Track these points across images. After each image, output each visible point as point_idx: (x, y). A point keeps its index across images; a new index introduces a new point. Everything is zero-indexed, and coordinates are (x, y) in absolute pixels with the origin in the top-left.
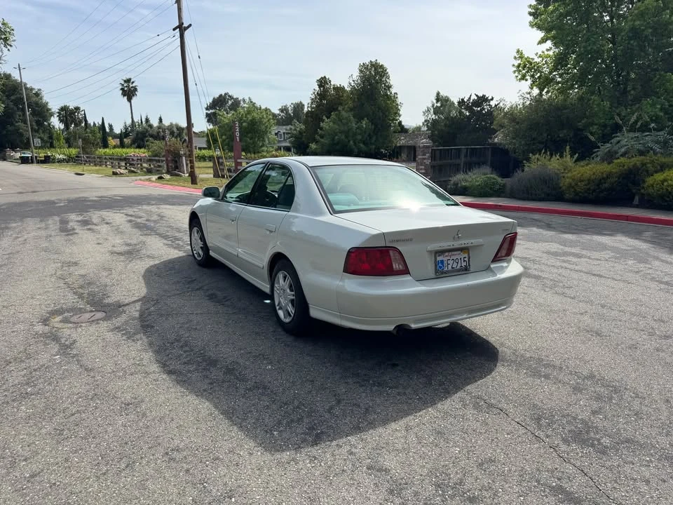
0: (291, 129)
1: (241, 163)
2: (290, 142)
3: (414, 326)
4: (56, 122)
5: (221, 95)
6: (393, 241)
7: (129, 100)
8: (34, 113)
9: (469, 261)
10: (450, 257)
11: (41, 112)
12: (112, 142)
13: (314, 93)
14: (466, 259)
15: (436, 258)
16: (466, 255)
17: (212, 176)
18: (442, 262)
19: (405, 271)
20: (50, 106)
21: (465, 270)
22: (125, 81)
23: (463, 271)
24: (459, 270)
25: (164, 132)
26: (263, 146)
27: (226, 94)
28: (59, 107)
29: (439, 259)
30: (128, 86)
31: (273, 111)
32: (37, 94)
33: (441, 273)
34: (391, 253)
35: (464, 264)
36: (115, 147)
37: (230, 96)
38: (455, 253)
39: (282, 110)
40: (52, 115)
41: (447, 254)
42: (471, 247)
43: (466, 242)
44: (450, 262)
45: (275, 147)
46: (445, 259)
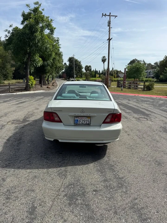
0: (154, 70)
1: (125, 82)
2: (153, 75)
3: (60, 141)
4: (84, 70)
5: (133, 60)
6: (54, 110)
7: (104, 63)
8: (78, 68)
9: (90, 121)
10: (82, 119)
11: (80, 67)
12: (97, 76)
13: (165, 57)
14: (89, 121)
15: (75, 119)
16: (89, 119)
17: (116, 87)
18: (77, 120)
19: (60, 121)
20: (82, 66)
21: (88, 125)
22: (103, 57)
23: (87, 125)
24: (85, 124)
25: (112, 72)
26: (141, 76)
27: (135, 59)
28: (85, 66)
29: (76, 119)
30: (104, 59)
31: (152, 64)
32: (80, 63)
33: (76, 124)
34: (54, 114)
35: (88, 122)
36: (98, 77)
37: (136, 60)
38: (85, 118)
39: (155, 64)
40: (83, 68)
41: (80, 118)
42: (92, 116)
43: (87, 114)
44: (81, 121)
45: (146, 76)
46: (79, 119)
